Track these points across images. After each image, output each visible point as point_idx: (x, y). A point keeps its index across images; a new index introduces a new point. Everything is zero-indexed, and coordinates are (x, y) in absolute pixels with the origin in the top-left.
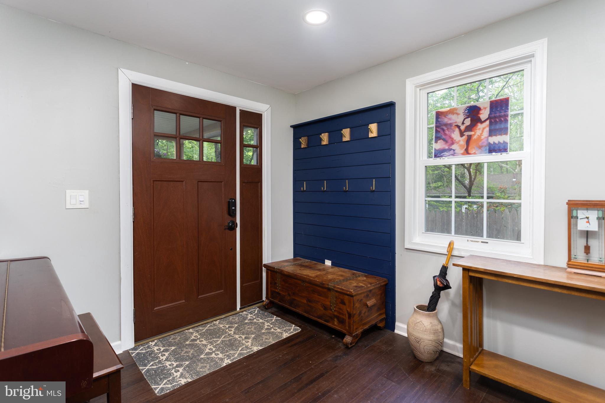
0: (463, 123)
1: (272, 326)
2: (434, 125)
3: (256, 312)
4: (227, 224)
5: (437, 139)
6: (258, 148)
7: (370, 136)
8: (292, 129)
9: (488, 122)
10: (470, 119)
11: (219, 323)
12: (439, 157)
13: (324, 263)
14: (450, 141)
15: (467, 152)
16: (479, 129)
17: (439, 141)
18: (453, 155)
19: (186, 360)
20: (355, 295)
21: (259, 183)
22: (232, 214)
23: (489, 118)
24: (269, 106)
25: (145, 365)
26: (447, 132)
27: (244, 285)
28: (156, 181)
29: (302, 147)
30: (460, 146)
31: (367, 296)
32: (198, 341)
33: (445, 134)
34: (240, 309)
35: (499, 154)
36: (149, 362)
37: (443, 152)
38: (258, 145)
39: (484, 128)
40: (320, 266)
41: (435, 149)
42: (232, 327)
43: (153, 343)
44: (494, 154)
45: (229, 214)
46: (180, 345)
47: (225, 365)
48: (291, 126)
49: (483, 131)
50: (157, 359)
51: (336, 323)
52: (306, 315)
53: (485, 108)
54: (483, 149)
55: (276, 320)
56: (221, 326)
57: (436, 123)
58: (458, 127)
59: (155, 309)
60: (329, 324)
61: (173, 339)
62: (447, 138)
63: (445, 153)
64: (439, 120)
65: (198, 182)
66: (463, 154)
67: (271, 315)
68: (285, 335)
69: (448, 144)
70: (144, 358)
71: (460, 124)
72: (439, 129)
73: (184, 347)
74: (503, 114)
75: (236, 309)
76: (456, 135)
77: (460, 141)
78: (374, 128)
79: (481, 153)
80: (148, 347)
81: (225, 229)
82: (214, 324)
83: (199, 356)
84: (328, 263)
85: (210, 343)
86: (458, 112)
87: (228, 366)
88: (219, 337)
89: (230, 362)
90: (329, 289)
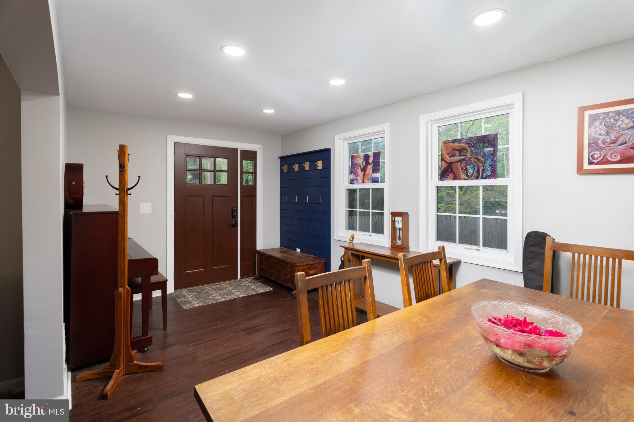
0: (362, 164)
1: (256, 287)
2: (350, 164)
3: (250, 280)
4: (231, 224)
5: (352, 172)
6: (254, 173)
7: (318, 169)
8: (279, 160)
9: (372, 164)
10: (365, 162)
11: (225, 285)
12: (352, 184)
13: (296, 250)
14: (356, 174)
15: (363, 182)
16: (369, 168)
17: (352, 174)
18: (358, 183)
19: (201, 298)
20: (298, 266)
21: (254, 197)
22: (235, 217)
23: (373, 162)
24: (261, 145)
25: (179, 299)
26: (356, 169)
27: (243, 263)
28: (187, 197)
29: (285, 172)
30: (361, 177)
31: (310, 268)
32: (210, 292)
33: (355, 170)
34: (240, 278)
35: (376, 184)
36: (181, 298)
37: (353, 181)
38: (254, 172)
39: (370, 168)
40: (292, 252)
41: (350, 179)
42: (231, 287)
43: (185, 291)
44: (373, 183)
45: (233, 217)
46: (199, 293)
47: (221, 301)
48: (278, 157)
49: (370, 170)
50: (186, 297)
51: (290, 284)
52: (276, 281)
53: (371, 156)
54: (370, 180)
55: (260, 285)
56: (225, 286)
57: (351, 163)
58: (360, 166)
59: (186, 272)
60: (287, 285)
61: (196, 290)
62: (356, 173)
63: (354, 181)
64: (353, 161)
65: (213, 197)
66: (362, 183)
67: (258, 282)
68: (261, 291)
69: (356, 176)
70: (179, 297)
71: (361, 165)
72: (352, 167)
73: (201, 293)
74: (378, 161)
75: (237, 278)
76: (359, 171)
77: (360, 175)
78: (320, 164)
79: (369, 183)
80: (182, 293)
81: (230, 226)
82: (222, 285)
83: (208, 297)
84: (298, 250)
85: (216, 292)
86: (360, 157)
87: (223, 302)
88: (222, 291)
89: (225, 300)
90: (287, 264)
